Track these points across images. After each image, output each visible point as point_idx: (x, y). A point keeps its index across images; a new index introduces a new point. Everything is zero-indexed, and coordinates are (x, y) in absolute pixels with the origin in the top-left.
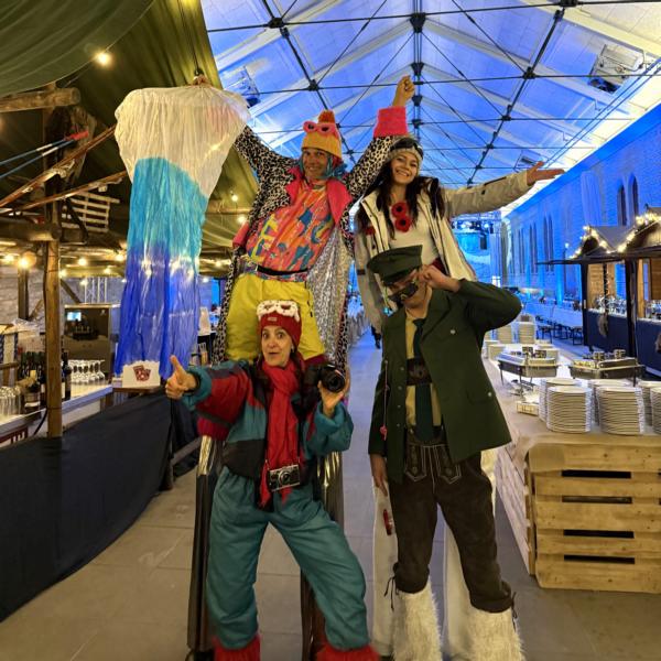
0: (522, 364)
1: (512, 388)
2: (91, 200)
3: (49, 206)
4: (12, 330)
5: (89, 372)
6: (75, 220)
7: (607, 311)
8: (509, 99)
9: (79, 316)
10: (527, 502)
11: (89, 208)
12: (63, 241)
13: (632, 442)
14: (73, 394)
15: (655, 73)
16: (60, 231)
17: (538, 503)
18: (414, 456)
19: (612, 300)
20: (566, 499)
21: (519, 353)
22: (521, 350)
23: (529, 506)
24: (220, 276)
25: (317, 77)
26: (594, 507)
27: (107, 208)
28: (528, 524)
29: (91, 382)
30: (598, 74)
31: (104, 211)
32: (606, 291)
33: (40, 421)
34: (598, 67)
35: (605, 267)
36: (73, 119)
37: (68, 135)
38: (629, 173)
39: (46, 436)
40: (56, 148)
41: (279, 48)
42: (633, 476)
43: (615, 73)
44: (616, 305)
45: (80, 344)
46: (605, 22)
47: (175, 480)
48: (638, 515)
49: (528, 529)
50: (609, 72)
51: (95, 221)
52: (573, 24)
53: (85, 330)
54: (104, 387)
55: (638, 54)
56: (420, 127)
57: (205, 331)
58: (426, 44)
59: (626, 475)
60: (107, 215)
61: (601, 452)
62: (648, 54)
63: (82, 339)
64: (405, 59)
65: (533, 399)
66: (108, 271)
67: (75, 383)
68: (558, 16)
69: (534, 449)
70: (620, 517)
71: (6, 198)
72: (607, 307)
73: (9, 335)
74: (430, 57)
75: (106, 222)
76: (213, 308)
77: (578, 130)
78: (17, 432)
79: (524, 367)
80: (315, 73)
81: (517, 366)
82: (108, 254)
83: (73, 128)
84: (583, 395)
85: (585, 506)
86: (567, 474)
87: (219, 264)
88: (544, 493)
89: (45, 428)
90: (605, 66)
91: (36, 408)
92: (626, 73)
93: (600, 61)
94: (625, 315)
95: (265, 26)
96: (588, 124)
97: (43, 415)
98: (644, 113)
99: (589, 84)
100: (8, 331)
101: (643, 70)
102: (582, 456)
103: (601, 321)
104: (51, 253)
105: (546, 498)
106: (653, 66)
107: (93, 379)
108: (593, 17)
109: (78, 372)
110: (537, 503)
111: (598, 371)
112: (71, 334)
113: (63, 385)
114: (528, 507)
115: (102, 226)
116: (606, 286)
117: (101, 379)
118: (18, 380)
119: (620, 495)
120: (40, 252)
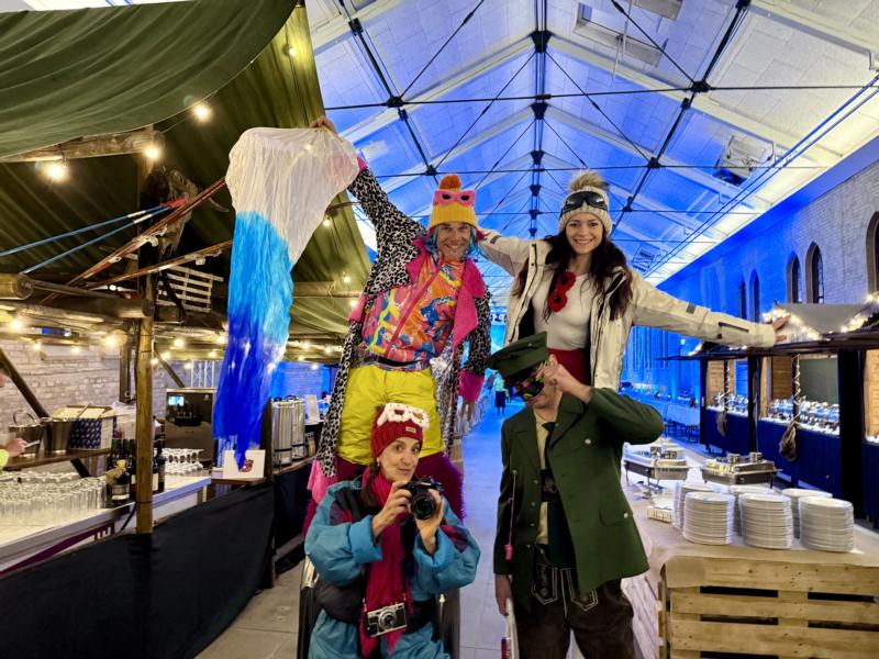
0: (651, 466)
1: (639, 491)
2: (192, 277)
3: (143, 278)
4: (110, 413)
5: (186, 462)
6: (172, 296)
7: (726, 410)
8: (630, 191)
9: (181, 401)
10: (660, 619)
11: (190, 285)
12: (157, 319)
13: (781, 557)
14: (167, 486)
15: (785, 166)
16: (152, 308)
17: (674, 621)
18: (544, 578)
19: (732, 398)
20: (704, 618)
21: (647, 454)
22: (649, 450)
23: (663, 623)
24: (331, 364)
25: (434, 163)
26: (736, 627)
27: (210, 286)
28: (661, 642)
29: (188, 473)
30: (725, 165)
31: (205, 289)
32: (726, 390)
33: (128, 515)
34: (725, 158)
35: (726, 365)
36: (170, 184)
37: (165, 201)
38: (751, 270)
39: (134, 532)
40: (150, 216)
41: (397, 131)
42: (780, 594)
43: (741, 164)
44: (736, 403)
45: (182, 431)
46: (736, 111)
47: (277, 577)
48: (785, 638)
49: (661, 647)
50: (736, 164)
51: (195, 299)
52: (700, 113)
53: (188, 415)
54: (202, 478)
55: (767, 145)
56: (538, 217)
57: (314, 420)
58: (548, 130)
59: (773, 594)
60: (209, 294)
61: (746, 568)
62: (779, 146)
63: (184, 425)
64: (525, 146)
65: (665, 504)
66: (213, 354)
67: (170, 474)
68: (686, 104)
69: (672, 562)
70: (765, 639)
71: (92, 269)
72: (727, 405)
73: (107, 418)
74: (551, 145)
75: (208, 301)
76: (324, 396)
77: (700, 224)
78: (103, 528)
79: (653, 469)
80: (433, 158)
81: (646, 468)
82: (207, 335)
83: (171, 195)
84: (725, 504)
85: (726, 626)
86: (706, 590)
87: (329, 350)
88: (681, 610)
89: (133, 523)
90: (732, 157)
91: (124, 501)
92: (753, 165)
93: (728, 153)
94: (746, 414)
95: (383, 105)
96: (709, 218)
97: (131, 509)
98: (769, 207)
99: (715, 175)
100: (106, 415)
101: (772, 162)
102: (725, 572)
103: (720, 419)
104: (144, 332)
105: (683, 616)
106: (782, 158)
107: (190, 470)
108: (722, 105)
109: (174, 462)
110: (672, 621)
111: (733, 477)
112: (173, 420)
113: (156, 477)
114: (661, 625)
115: (204, 305)
116: (726, 384)
117: (199, 469)
118: (108, 469)
119: (765, 615)
120: (132, 330)
